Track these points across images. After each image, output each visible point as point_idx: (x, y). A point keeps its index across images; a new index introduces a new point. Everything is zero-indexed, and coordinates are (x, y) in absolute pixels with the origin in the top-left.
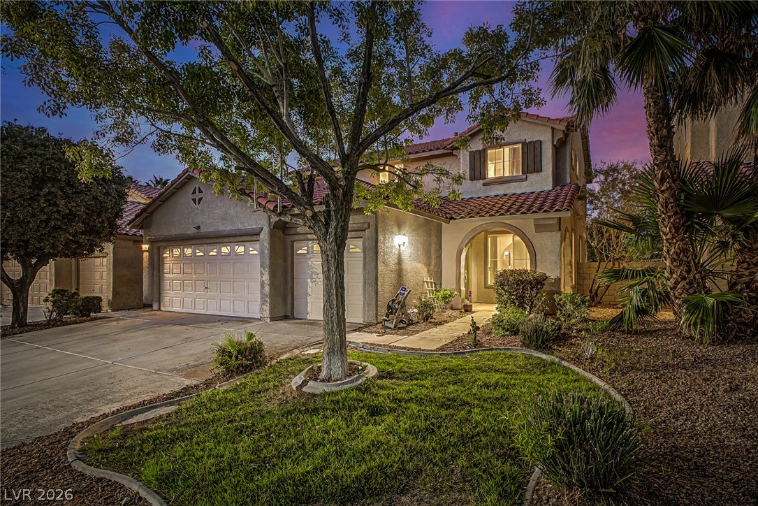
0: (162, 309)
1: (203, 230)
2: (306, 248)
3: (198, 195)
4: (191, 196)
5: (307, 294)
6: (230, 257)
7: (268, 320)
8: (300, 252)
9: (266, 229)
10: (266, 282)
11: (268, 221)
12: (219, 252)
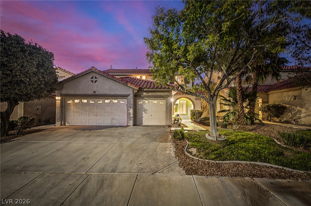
0: (67, 124)
1: (97, 93)
2: (142, 102)
3: (94, 80)
4: (90, 79)
5: (142, 117)
6: (110, 104)
7: (132, 126)
8: (139, 103)
9: (132, 95)
10: (131, 113)
11: (132, 92)
12: (104, 102)
